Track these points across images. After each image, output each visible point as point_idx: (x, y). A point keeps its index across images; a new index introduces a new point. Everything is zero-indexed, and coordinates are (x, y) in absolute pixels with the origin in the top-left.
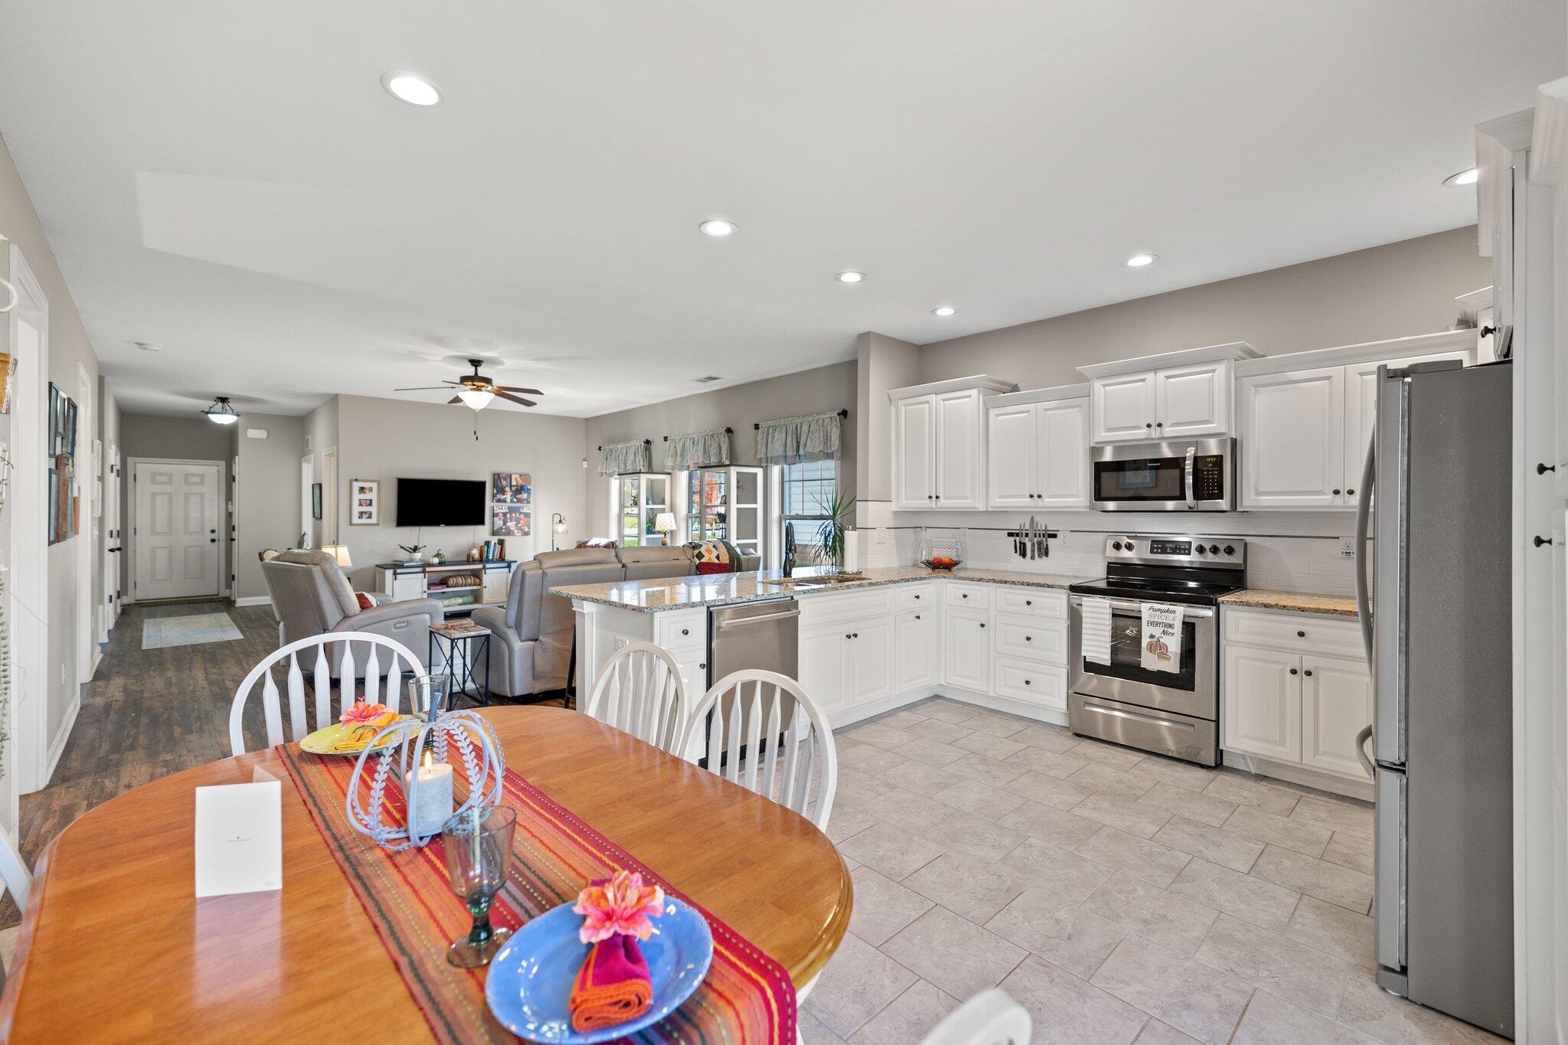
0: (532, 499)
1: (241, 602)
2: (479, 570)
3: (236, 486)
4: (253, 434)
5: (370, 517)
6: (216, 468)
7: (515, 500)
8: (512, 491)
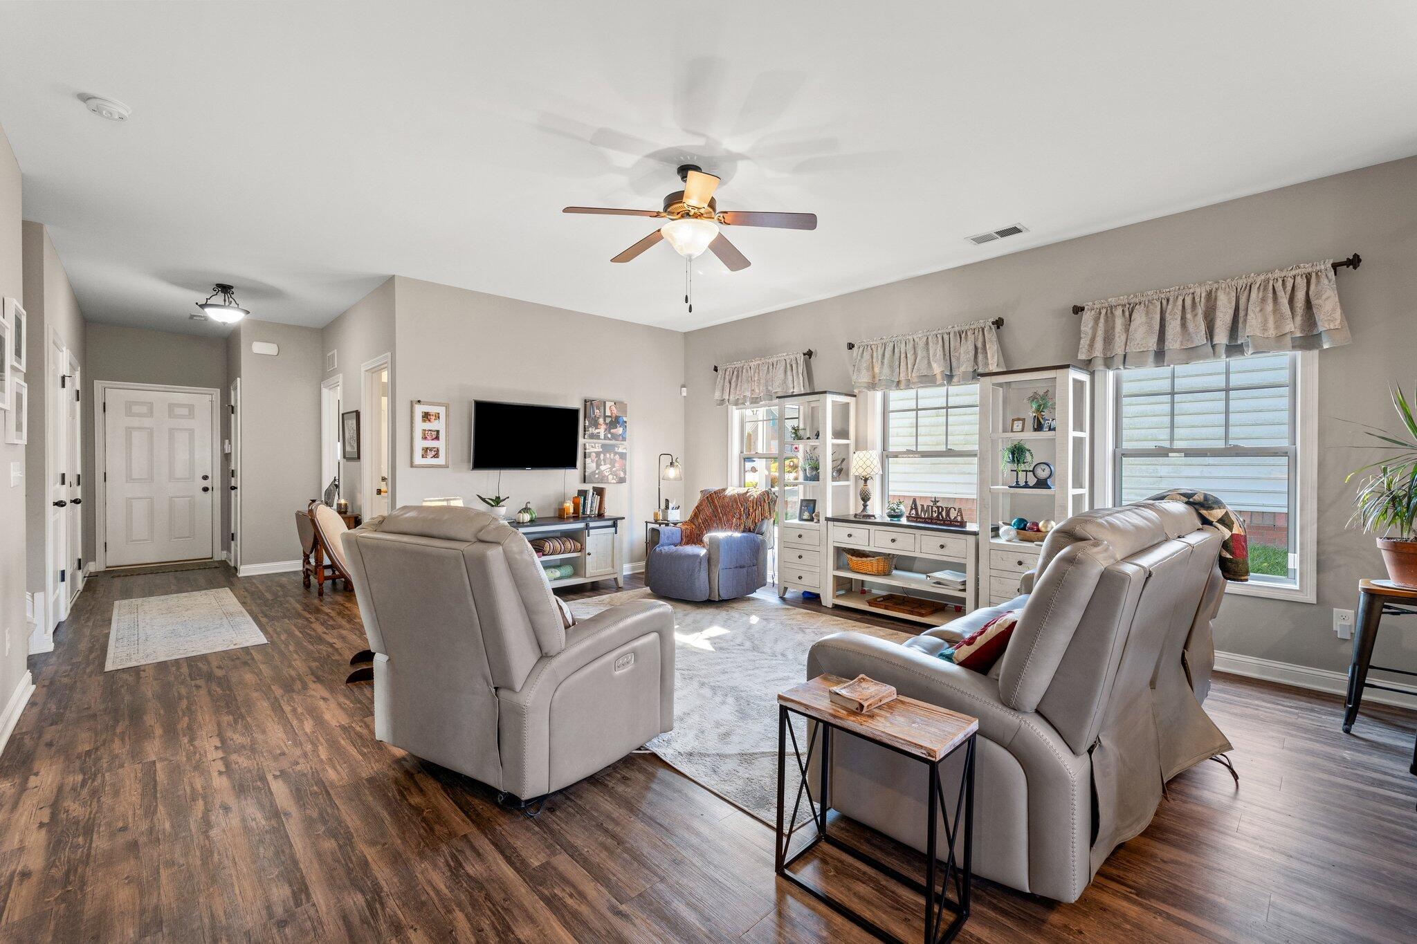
0: (628, 435)
1: (245, 571)
2: (581, 530)
3: (237, 420)
4: (259, 348)
5: (436, 456)
6: (208, 397)
7: (609, 436)
8: (607, 424)
